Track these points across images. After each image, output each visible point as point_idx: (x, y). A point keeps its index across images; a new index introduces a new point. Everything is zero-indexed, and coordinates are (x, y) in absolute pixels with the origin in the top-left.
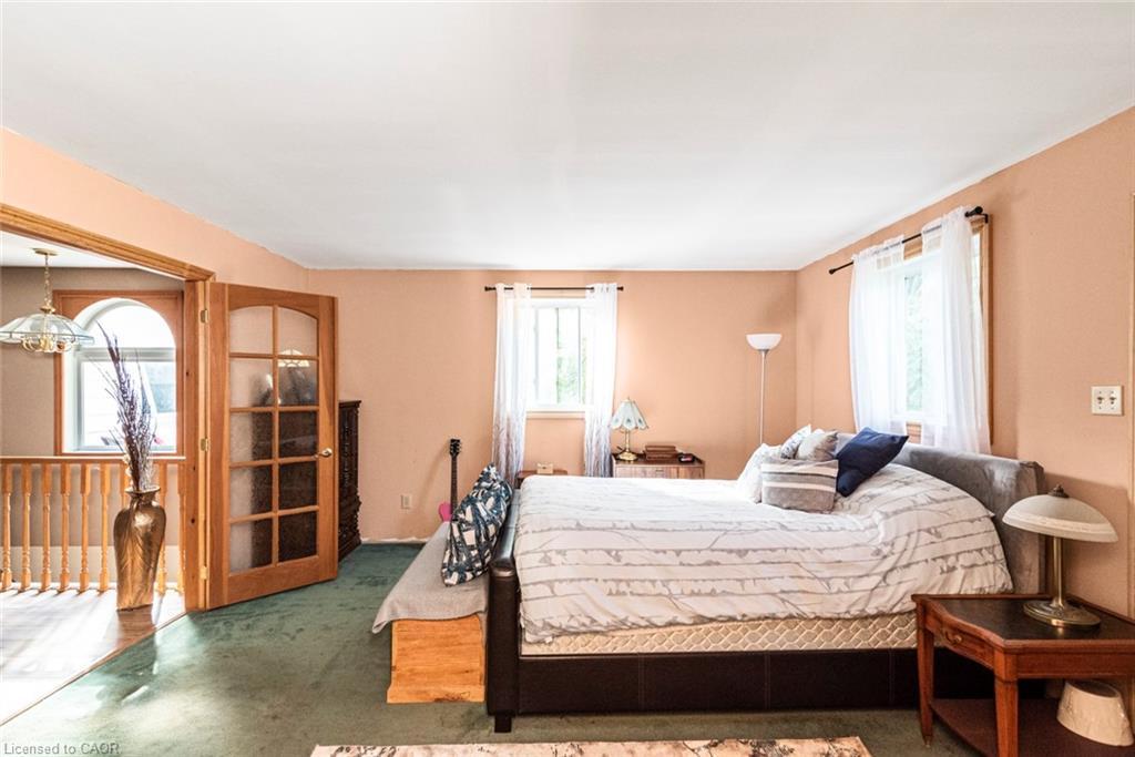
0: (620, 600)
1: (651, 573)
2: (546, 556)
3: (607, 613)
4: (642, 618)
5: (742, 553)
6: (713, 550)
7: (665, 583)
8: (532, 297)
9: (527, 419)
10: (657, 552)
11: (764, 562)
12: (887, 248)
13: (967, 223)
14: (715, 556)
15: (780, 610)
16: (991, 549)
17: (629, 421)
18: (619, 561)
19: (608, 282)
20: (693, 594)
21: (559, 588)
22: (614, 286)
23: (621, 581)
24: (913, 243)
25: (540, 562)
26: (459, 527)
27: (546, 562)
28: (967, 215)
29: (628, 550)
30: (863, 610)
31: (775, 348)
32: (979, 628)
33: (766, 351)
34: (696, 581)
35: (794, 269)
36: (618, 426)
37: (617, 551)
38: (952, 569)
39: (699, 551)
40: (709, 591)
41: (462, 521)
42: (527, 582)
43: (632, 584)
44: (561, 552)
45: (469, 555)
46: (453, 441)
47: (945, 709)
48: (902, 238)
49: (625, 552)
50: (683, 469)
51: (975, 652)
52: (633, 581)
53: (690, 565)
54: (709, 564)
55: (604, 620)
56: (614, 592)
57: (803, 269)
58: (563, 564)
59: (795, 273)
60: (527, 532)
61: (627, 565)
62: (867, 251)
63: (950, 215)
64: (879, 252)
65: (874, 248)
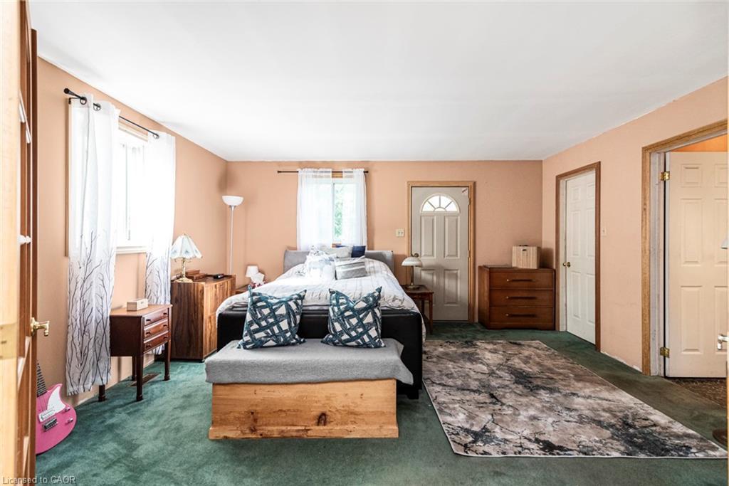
12: (321, 172)
13: (363, 174)
17: (187, 252)
24: (337, 174)
36: (177, 256)
48: (332, 170)
59: (227, 162)
62: (310, 170)
63: (357, 170)
64: (317, 172)
65: (313, 169)
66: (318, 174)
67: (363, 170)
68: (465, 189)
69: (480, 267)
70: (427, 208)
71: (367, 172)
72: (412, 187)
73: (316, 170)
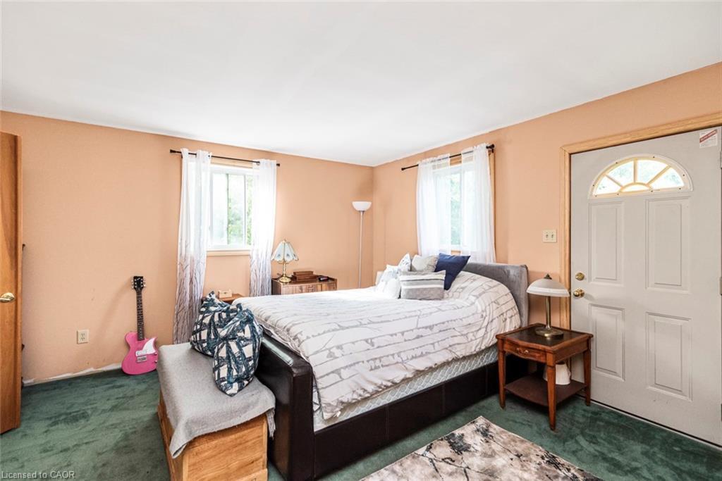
0: (377, 372)
1: (391, 350)
2: (331, 352)
3: (372, 383)
4: (389, 381)
5: (431, 327)
6: (419, 329)
7: (399, 354)
8: (212, 163)
9: (207, 257)
10: (392, 335)
11: (440, 331)
12: (440, 160)
13: (487, 151)
14: (421, 332)
15: (449, 357)
16: (514, 307)
17: (288, 255)
18: (373, 346)
19: (271, 159)
20: (413, 358)
21: (345, 373)
22: (275, 162)
23: (376, 359)
24: (456, 158)
25: (328, 357)
26: (238, 344)
27: (331, 357)
28: (487, 147)
29: (377, 337)
30: (480, 348)
31: (368, 210)
32: (537, 345)
33: (363, 212)
34: (413, 349)
35: (373, 166)
36: (281, 259)
37: (371, 339)
38: (506, 319)
39: (412, 330)
40: (420, 354)
41: (242, 339)
42: (321, 375)
43: (382, 359)
44: (339, 347)
45: (247, 366)
46: (135, 278)
47: (512, 388)
48: (449, 155)
49: (376, 339)
50: (324, 285)
51: (534, 356)
52: (382, 357)
53: (409, 340)
54: (418, 337)
55: (371, 388)
56: (373, 368)
57: (377, 167)
58: (343, 355)
59: (372, 168)
60: (308, 338)
61: (378, 347)
62: (428, 160)
63: (478, 147)
64: (435, 161)
65: (431, 159)
70: (605, 187)
72: (570, 154)
73: (434, 159)
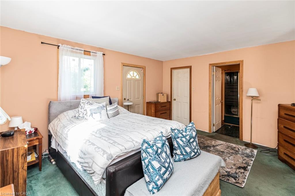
13: (102, 55)
24: (87, 52)
33: (2, 66)
63: (99, 52)
66: (74, 50)
67: (103, 53)
68: (142, 69)
69: (147, 102)
70: (129, 76)
71: (104, 55)
72: (123, 65)
73: (73, 47)
